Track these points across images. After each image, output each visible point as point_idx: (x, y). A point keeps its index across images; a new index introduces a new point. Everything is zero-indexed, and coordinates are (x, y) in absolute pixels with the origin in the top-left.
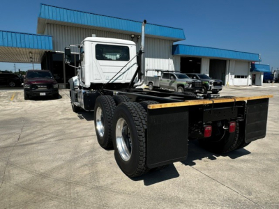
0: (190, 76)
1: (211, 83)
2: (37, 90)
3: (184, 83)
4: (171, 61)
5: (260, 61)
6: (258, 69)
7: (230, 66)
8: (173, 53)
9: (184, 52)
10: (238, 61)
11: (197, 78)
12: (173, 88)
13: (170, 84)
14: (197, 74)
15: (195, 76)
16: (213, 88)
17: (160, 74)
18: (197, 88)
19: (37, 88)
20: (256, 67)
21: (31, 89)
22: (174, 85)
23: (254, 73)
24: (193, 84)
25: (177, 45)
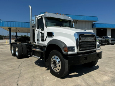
0: (100, 37)
1: (110, 40)
9: (98, 26)
11: (104, 38)
14: (104, 36)
15: (103, 37)
16: (111, 42)
18: (103, 42)
24: (101, 40)
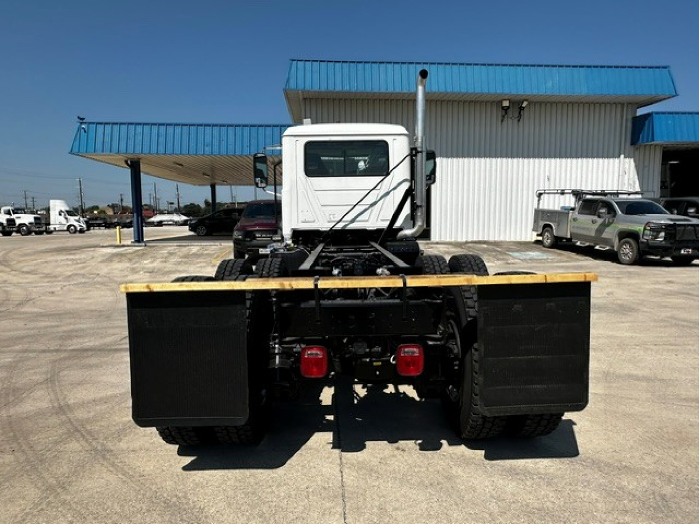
2: (254, 242)
3: (639, 228)
4: (629, 164)
12: (606, 241)
13: (600, 231)
17: (570, 201)
18: (684, 244)
19: (255, 238)
21: (243, 240)
22: (611, 233)
25: (649, 115)
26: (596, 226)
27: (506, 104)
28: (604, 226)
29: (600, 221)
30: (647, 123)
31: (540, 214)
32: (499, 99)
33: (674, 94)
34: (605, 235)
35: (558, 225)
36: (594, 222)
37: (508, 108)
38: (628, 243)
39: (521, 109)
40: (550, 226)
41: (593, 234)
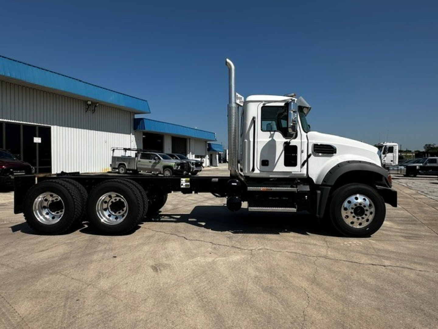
1: (193, 164)
4: (133, 137)
5: (216, 140)
6: (215, 149)
7: (192, 145)
8: (135, 128)
9: (149, 128)
10: (197, 140)
12: (157, 170)
13: (154, 166)
20: (213, 147)
22: (159, 167)
23: (211, 152)
24: (181, 165)
25: (141, 119)
26: (151, 164)
27: (89, 103)
28: (155, 164)
29: (153, 161)
30: (141, 122)
31: (114, 159)
32: (87, 100)
33: (149, 112)
34: (156, 168)
35: (129, 163)
36: (150, 162)
37: (90, 105)
38: (169, 171)
39: (96, 106)
40: (124, 164)
41: (150, 167)
